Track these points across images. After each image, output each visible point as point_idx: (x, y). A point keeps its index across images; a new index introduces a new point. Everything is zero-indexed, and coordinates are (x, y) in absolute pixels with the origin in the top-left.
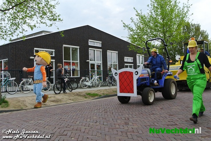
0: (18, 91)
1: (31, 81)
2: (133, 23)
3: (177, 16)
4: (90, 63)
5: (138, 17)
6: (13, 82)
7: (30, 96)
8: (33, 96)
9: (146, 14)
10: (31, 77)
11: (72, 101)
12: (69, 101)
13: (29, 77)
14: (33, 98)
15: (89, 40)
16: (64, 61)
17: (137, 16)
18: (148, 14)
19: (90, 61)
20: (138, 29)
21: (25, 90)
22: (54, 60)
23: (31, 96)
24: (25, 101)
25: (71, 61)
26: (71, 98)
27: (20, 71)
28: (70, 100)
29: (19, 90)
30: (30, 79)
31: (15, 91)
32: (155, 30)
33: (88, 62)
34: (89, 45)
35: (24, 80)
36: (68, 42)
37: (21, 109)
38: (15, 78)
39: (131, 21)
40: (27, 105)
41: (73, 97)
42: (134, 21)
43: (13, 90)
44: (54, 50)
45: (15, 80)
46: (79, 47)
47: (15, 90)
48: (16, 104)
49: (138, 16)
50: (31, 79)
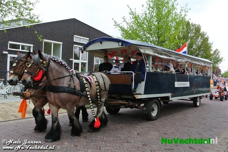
1: (2, 85)
2: (125, 22)
3: (174, 20)
4: (74, 62)
5: (131, 16)
9: (140, 14)
10: (1, 81)
15: (75, 36)
17: (130, 14)
18: (142, 15)
19: (74, 60)
20: (130, 29)
32: (149, 33)
33: (72, 61)
34: (74, 41)
36: (49, 37)
39: (123, 20)
42: (126, 20)
44: (33, 45)
46: (62, 43)
49: (132, 14)
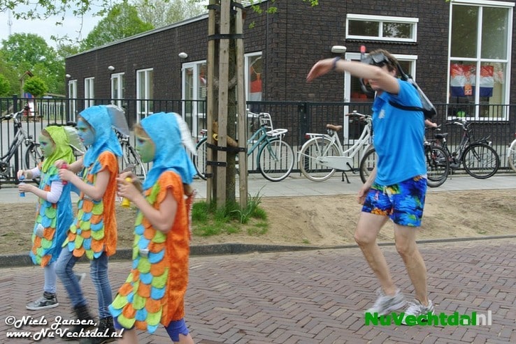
0: (293, 171)
1: (336, 142)
6: (280, 141)
7: (331, 196)
8: (338, 195)
10: (334, 130)
11: (474, 234)
12: (464, 228)
13: (330, 128)
14: (340, 205)
16: (450, 58)
21: (314, 168)
22: (416, 57)
23: (335, 196)
24: (316, 215)
25: (479, 59)
26: (472, 217)
27: (300, 107)
28: (467, 224)
29: (295, 168)
30: (331, 136)
31: (285, 171)
35: (314, 137)
37: (304, 245)
38: (286, 131)
40: (323, 231)
41: (478, 212)
43: (278, 168)
44: (417, 19)
45: (286, 138)
46: (513, 4)
47: (284, 168)
48: (290, 225)
50: (336, 135)
